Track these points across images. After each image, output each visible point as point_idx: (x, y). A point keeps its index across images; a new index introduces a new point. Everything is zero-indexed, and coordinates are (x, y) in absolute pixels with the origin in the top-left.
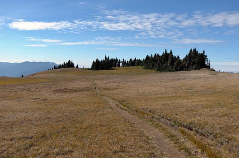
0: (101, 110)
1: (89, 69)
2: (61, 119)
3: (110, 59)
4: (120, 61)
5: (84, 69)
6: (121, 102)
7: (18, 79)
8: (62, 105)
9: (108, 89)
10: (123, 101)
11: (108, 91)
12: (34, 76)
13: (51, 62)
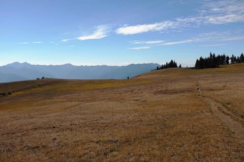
0: (198, 113)
1: (192, 68)
2: (152, 123)
3: (216, 56)
4: (228, 58)
5: (188, 69)
6: (226, 104)
7: (123, 81)
8: (159, 107)
9: (212, 90)
10: (228, 104)
11: (212, 92)
12: (138, 78)
13: (154, 63)
